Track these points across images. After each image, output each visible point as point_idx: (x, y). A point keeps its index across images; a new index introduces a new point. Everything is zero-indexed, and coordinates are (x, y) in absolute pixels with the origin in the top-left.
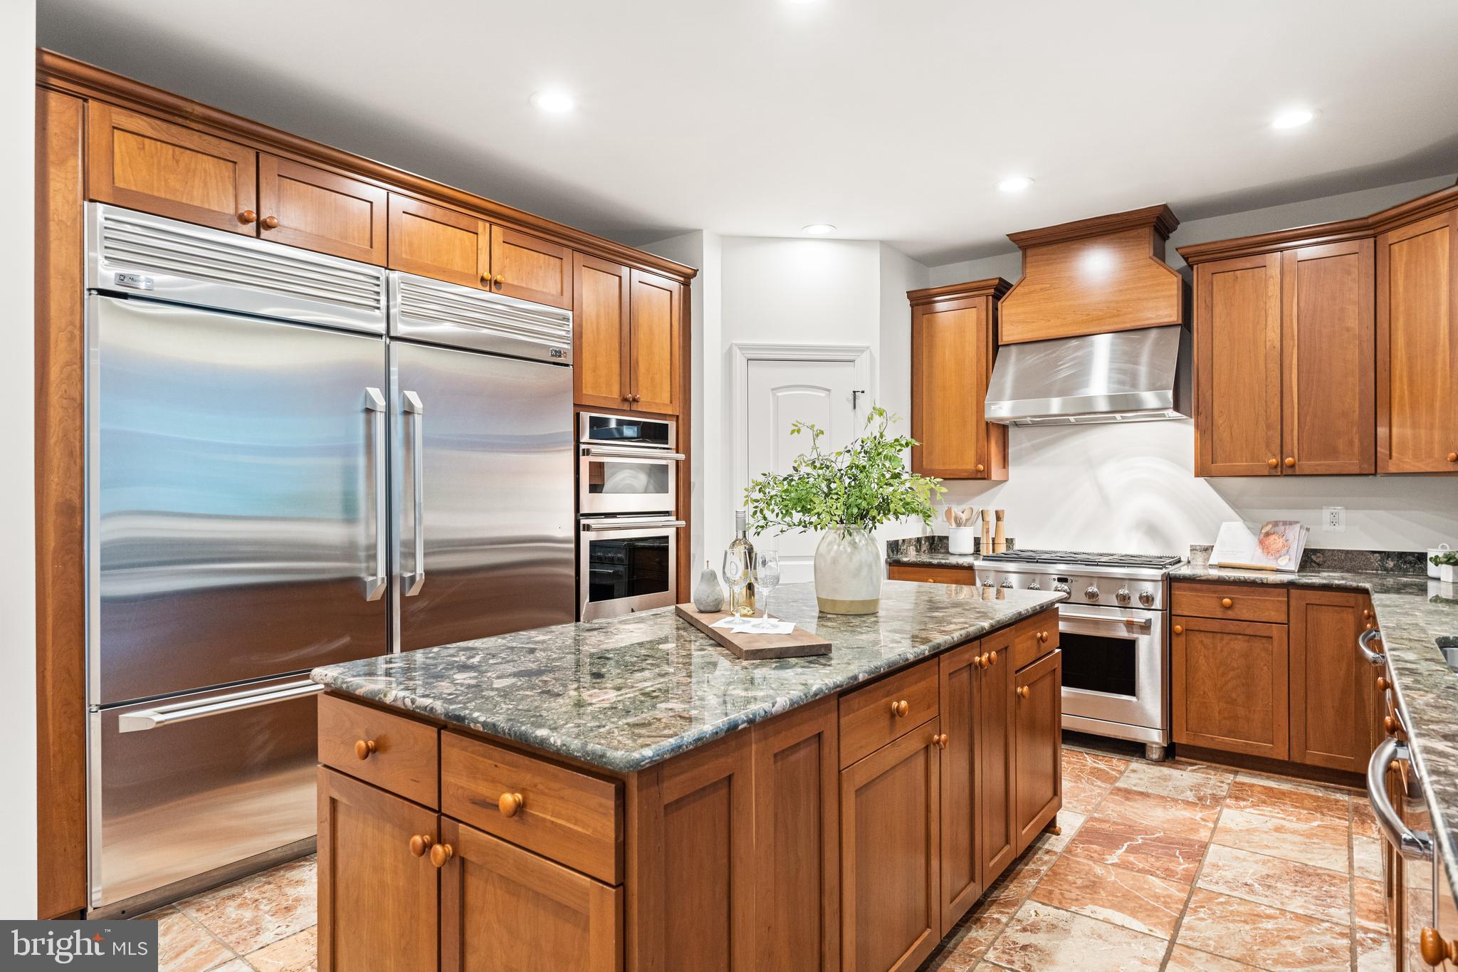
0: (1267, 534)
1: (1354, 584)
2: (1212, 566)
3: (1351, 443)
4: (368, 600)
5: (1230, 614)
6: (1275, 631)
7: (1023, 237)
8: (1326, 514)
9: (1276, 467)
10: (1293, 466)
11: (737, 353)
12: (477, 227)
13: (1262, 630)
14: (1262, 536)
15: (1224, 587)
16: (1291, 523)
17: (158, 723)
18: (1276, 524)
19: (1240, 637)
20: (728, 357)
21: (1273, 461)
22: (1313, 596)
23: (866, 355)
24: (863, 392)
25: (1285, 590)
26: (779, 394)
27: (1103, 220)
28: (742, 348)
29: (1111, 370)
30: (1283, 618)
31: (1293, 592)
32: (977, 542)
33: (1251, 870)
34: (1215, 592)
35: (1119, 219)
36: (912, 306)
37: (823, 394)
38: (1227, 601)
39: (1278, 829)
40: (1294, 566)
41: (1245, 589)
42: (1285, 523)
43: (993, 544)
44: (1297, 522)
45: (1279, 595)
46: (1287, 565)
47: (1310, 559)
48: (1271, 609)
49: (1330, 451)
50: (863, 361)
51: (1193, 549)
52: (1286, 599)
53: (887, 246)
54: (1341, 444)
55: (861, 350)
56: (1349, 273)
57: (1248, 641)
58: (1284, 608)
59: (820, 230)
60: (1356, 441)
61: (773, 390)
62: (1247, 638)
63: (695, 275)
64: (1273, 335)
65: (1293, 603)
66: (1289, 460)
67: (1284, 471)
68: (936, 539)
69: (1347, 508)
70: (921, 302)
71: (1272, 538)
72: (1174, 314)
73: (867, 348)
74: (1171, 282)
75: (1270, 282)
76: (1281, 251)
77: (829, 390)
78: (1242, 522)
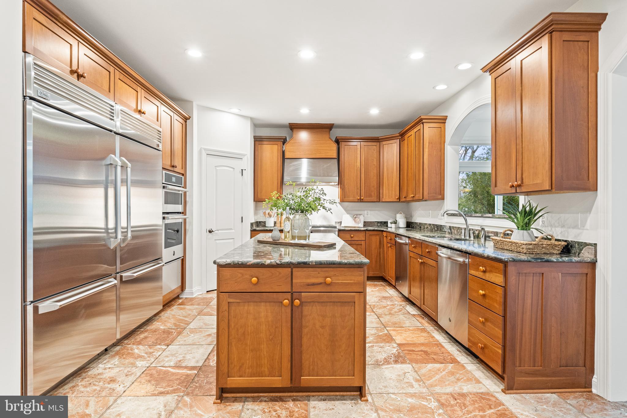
0: (355, 218)
1: (379, 229)
2: (342, 227)
3: (375, 194)
4: (111, 248)
5: (353, 239)
6: (363, 243)
7: (294, 125)
8: (366, 212)
9: (359, 200)
10: (363, 199)
11: (203, 152)
12: (138, 89)
13: (359, 242)
14: (354, 218)
15: (351, 232)
16: (361, 215)
17: (60, 306)
18: (357, 215)
19: (355, 245)
20: (200, 152)
21: (359, 198)
22: (371, 233)
23: (246, 157)
24: (245, 170)
25: (365, 232)
26: (217, 168)
27: (317, 125)
28: (205, 149)
29: (308, 170)
30: (364, 239)
31: (367, 232)
32: (275, 223)
33: (376, 300)
34: (349, 233)
35: (322, 125)
36: (255, 141)
37: (232, 170)
38: (352, 235)
39: (372, 291)
40: (362, 226)
41: (356, 232)
42: (359, 215)
43: (280, 223)
44: (362, 214)
45: (363, 233)
46: (360, 225)
47: (366, 224)
48: (361, 236)
49: (370, 196)
50: (245, 158)
51: (336, 223)
52: (365, 234)
53: (252, 119)
54: (373, 194)
55: (244, 155)
56: (374, 150)
57: (357, 246)
58: (365, 236)
59: (235, 110)
60: (376, 193)
61: (215, 167)
62: (356, 245)
63: (189, 119)
64: (359, 164)
65: (366, 235)
66: (362, 198)
67: (361, 201)
68: (258, 222)
69: (370, 211)
70: (258, 140)
71: (357, 219)
72: (335, 155)
73: (247, 155)
74: (334, 146)
75: (358, 150)
76: (360, 142)
77: (234, 168)
78: (348, 215)
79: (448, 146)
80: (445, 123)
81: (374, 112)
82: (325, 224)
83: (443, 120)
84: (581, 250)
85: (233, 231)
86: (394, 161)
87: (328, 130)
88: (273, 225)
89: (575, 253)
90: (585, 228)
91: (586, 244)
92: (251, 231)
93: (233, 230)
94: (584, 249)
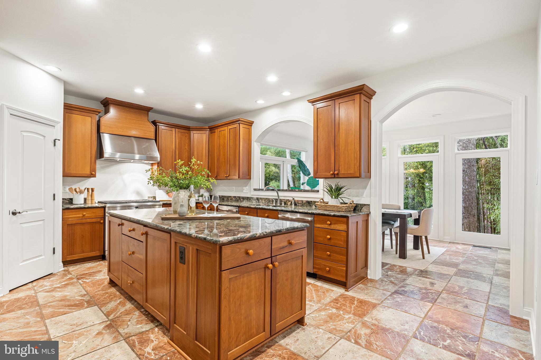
7: (112, 100)
11: (6, 109)
23: (59, 125)
26: (24, 134)
27: (137, 105)
32: (85, 199)
35: (141, 107)
36: (64, 109)
37: (42, 138)
43: (91, 200)
51: (149, 197)
53: (65, 83)
55: (57, 123)
64: (174, 147)
70: (68, 108)
72: (153, 136)
73: (60, 122)
74: (152, 128)
75: (173, 134)
76: (175, 128)
77: (44, 137)
78: (161, 191)
79: (255, 143)
80: (251, 126)
81: (199, 106)
82: (137, 198)
83: (250, 124)
84: (362, 208)
85: (44, 211)
86: (203, 148)
87: (146, 112)
88: (83, 202)
89: (358, 210)
90: (363, 197)
91: (365, 205)
92: (63, 210)
93: (42, 210)
94: (364, 207)
